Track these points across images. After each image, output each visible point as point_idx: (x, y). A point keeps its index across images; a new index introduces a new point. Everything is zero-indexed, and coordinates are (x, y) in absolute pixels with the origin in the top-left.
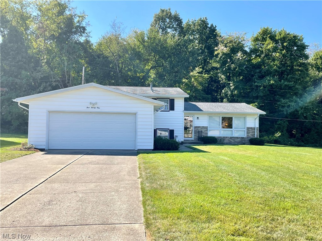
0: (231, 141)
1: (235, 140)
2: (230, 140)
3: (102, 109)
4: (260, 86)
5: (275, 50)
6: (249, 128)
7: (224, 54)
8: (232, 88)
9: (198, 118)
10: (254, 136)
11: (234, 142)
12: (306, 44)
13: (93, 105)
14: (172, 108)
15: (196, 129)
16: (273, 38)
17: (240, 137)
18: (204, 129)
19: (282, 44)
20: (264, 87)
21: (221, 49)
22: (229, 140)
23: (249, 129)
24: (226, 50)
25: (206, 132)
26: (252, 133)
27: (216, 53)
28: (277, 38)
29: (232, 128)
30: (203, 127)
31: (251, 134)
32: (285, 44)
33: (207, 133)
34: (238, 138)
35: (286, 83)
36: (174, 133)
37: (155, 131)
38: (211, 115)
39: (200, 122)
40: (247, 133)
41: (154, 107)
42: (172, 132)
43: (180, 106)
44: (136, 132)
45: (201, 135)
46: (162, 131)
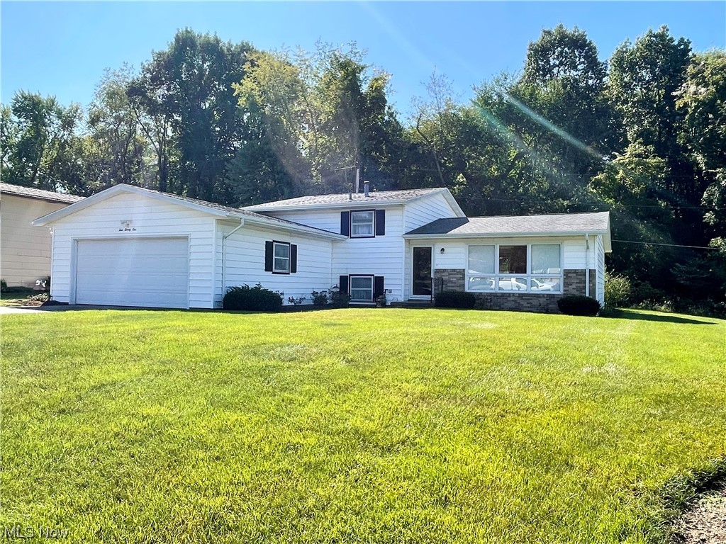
0: (521, 303)
1: (531, 301)
2: (519, 300)
3: (139, 233)
6: (570, 273)
7: (700, 104)
9: (443, 250)
10: (584, 291)
11: (529, 305)
13: (127, 224)
14: (380, 231)
15: (438, 275)
17: (543, 295)
18: (457, 276)
21: (690, 93)
22: (515, 301)
23: (569, 275)
24: (705, 92)
25: (460, 281)
26: (579, 285)
27: (679, 104)
29: (526, 273)
30: (454, 270)
31: (574, 286)
33: (463, 285)
34: (541, 297)
36: (385, 283)
37: (344, 280)
38: (473, 242)
39: (446, 258)
40: (566, 284)
41: (221, 222)
42: (379, 281)
43: (397, 224)
44: (187, 274)
45: (449, 288)
46: (361, 280)
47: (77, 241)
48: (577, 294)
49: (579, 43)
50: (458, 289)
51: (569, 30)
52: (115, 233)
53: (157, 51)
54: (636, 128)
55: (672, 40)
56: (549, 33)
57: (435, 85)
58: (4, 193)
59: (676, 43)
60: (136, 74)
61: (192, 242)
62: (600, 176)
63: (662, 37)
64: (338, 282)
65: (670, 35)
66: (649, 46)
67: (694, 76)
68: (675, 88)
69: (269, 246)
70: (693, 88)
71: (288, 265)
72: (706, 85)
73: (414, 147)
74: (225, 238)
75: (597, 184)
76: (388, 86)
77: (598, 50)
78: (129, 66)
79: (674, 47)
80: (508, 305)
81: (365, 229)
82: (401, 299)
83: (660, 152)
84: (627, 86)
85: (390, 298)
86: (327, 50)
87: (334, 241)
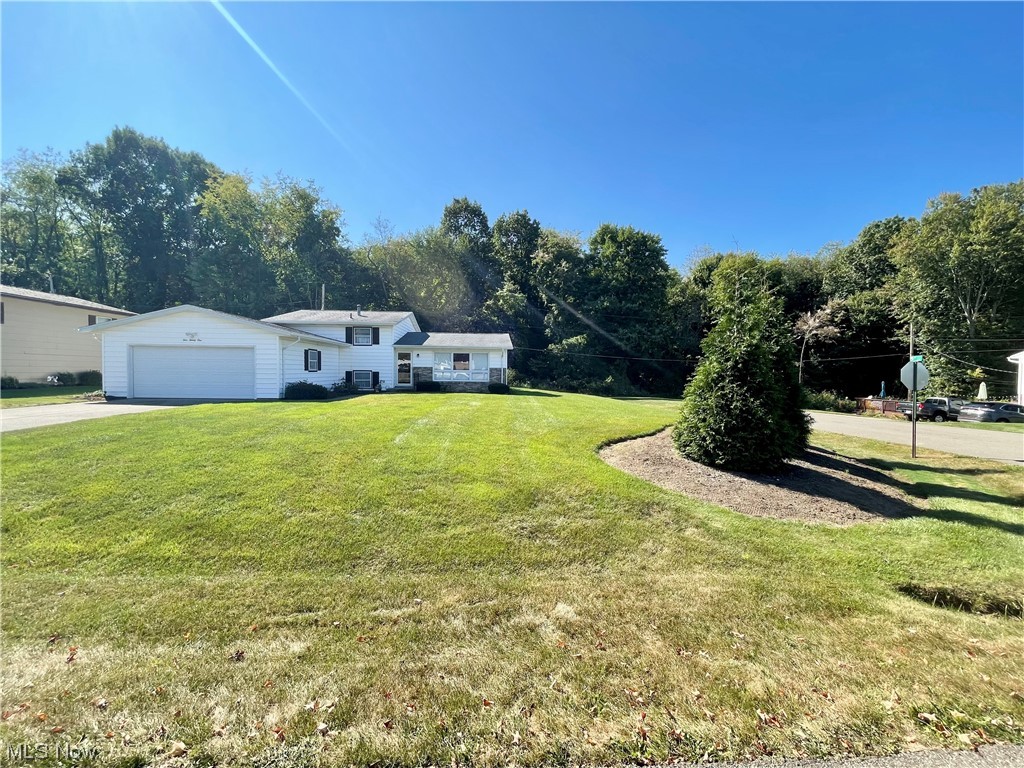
0: (466, 387)
3: (205, 343)
4: (591, 310)
5: (615, 256)
6: (493, 370)
7: (545, 264)
8: (556, 312)
9: (418, 355)
10: (500, 380)
11: (471, 388)
12: (665, 248)
13: (192, 336)
14: (376, 341)
15: (415, 371)
16: (613, 239)
17: (479, 382)
18: (427, 371)
19: (625, 248)
20: (596, 312)
21: (540, 257)
22: (462, 386)
24: (547, 257)
25: (429, 375)
26: (498, 377)
27: (534, 262)
28: (620, 239)
29: (468, 369)
30: (426, 368)
31: (494, 377)
32: (629, 248)
33: (432, 377)
34: (477, 384)
35: (629, 305)
36: (379, 376)
37: (349, 374)
38: (437, 351)
39: (420, 360)
40: (491, 377)
41: (282, 338)
42: (376, 375)
43: (388, 337)
44: (254, 374)
45: (422, 379)
46: (362, 374)
47: (132, 347)
48: (496, 381)
49: (476, 212)
50: (429, 380)
51: (472, 202)
52: (179, 342)
53: (93, 143)
54: (509, 273)
55: (529, 220)
56: (457, 201)
57: (379, 226)
58: (4, 295)
59: (531, 222)
60: (63, 162)
61: (257, 352)
62: (489, 302)
63: (524, 216)
64: (344, 376)
65: (529, 216)
66: (517, 221)
67: (542, 246)
68: (531, 252)
69: (306, 352)
70: (541, 254)
71: (316, 365)
72: (548, 253)
73: (366, 270)
74: (283, 349)
75: (488, 307)
76: (342, 219)
77: (489, 218)
78: (55, 151)
79: (532, 225)
80: (460, 388)
81: (366, 340)
82: (392, 387)
83: (523, 291)
84: (504, 245)
85: (384, 387)
86: (288, 181)
87: (339, 347)
